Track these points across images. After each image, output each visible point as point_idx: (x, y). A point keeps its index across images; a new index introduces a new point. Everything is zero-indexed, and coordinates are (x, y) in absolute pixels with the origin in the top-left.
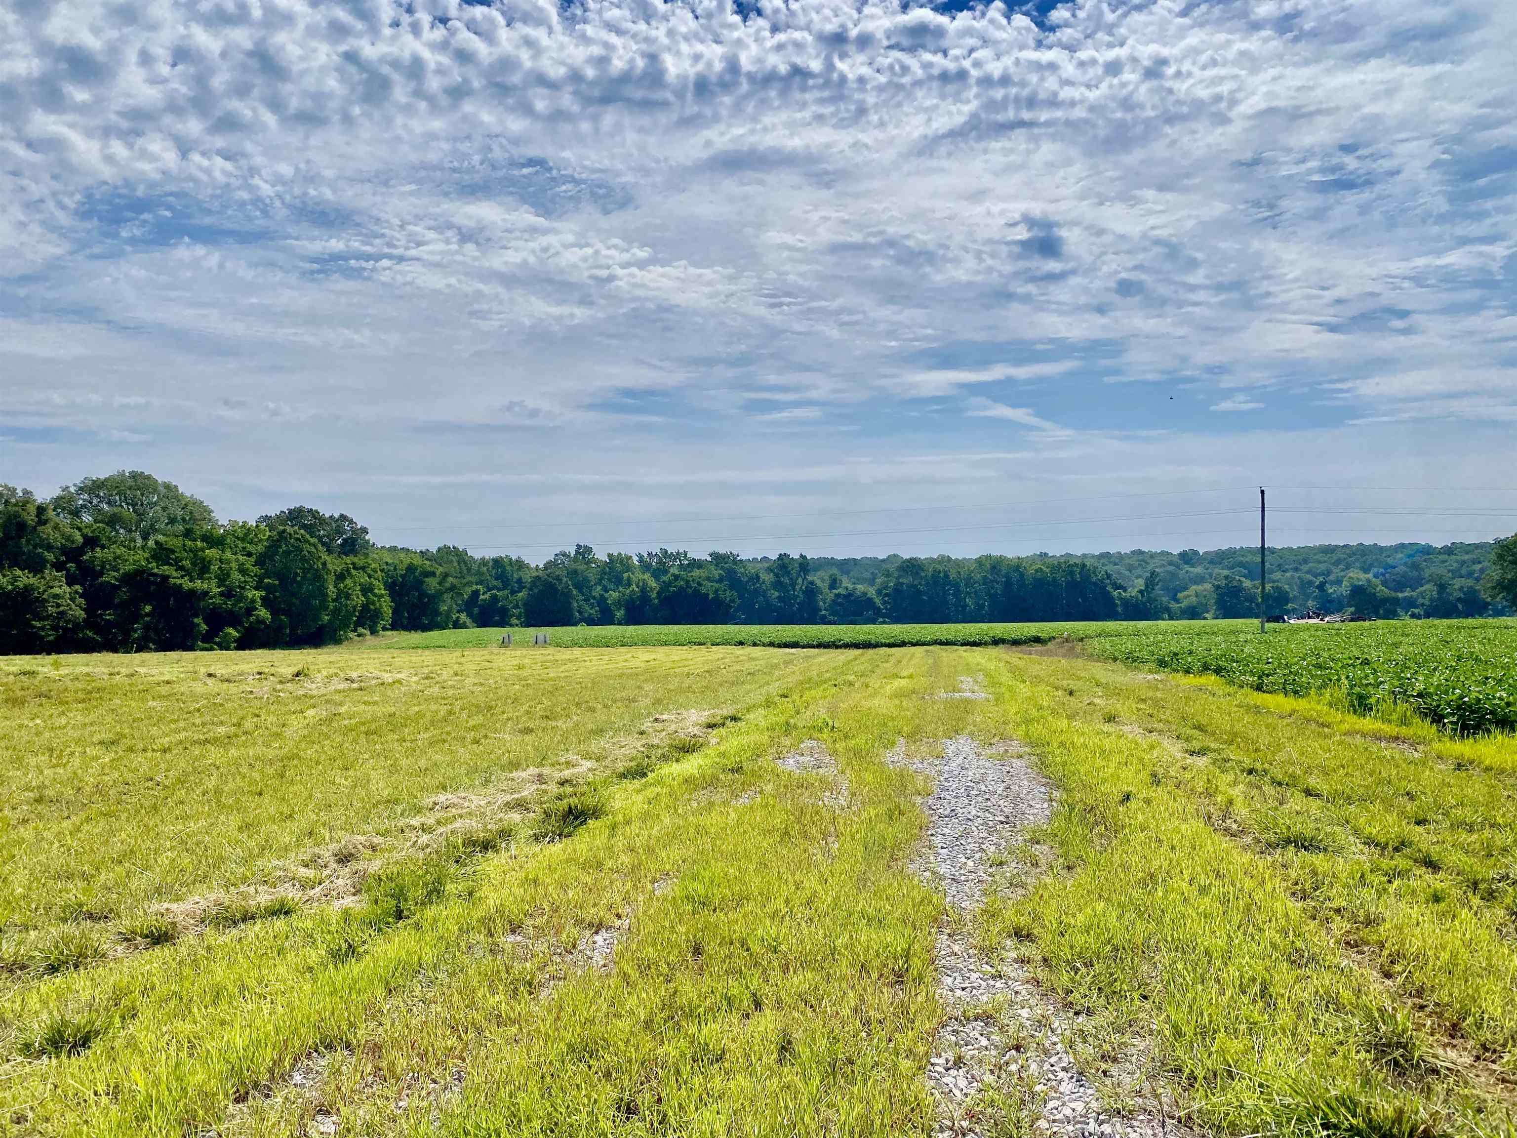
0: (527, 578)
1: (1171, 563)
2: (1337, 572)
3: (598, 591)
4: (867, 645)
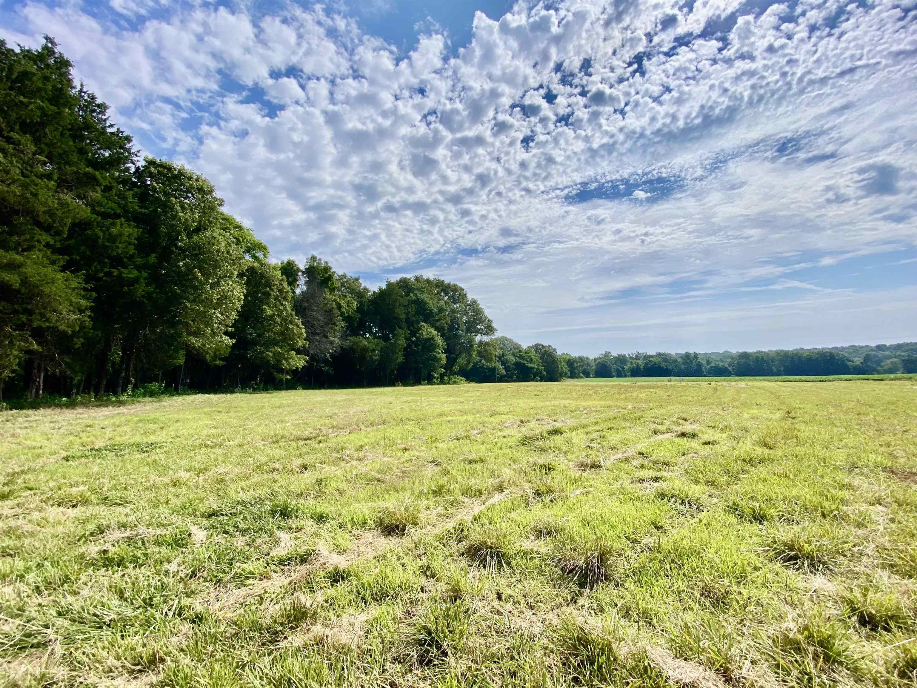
1: (872, 350)
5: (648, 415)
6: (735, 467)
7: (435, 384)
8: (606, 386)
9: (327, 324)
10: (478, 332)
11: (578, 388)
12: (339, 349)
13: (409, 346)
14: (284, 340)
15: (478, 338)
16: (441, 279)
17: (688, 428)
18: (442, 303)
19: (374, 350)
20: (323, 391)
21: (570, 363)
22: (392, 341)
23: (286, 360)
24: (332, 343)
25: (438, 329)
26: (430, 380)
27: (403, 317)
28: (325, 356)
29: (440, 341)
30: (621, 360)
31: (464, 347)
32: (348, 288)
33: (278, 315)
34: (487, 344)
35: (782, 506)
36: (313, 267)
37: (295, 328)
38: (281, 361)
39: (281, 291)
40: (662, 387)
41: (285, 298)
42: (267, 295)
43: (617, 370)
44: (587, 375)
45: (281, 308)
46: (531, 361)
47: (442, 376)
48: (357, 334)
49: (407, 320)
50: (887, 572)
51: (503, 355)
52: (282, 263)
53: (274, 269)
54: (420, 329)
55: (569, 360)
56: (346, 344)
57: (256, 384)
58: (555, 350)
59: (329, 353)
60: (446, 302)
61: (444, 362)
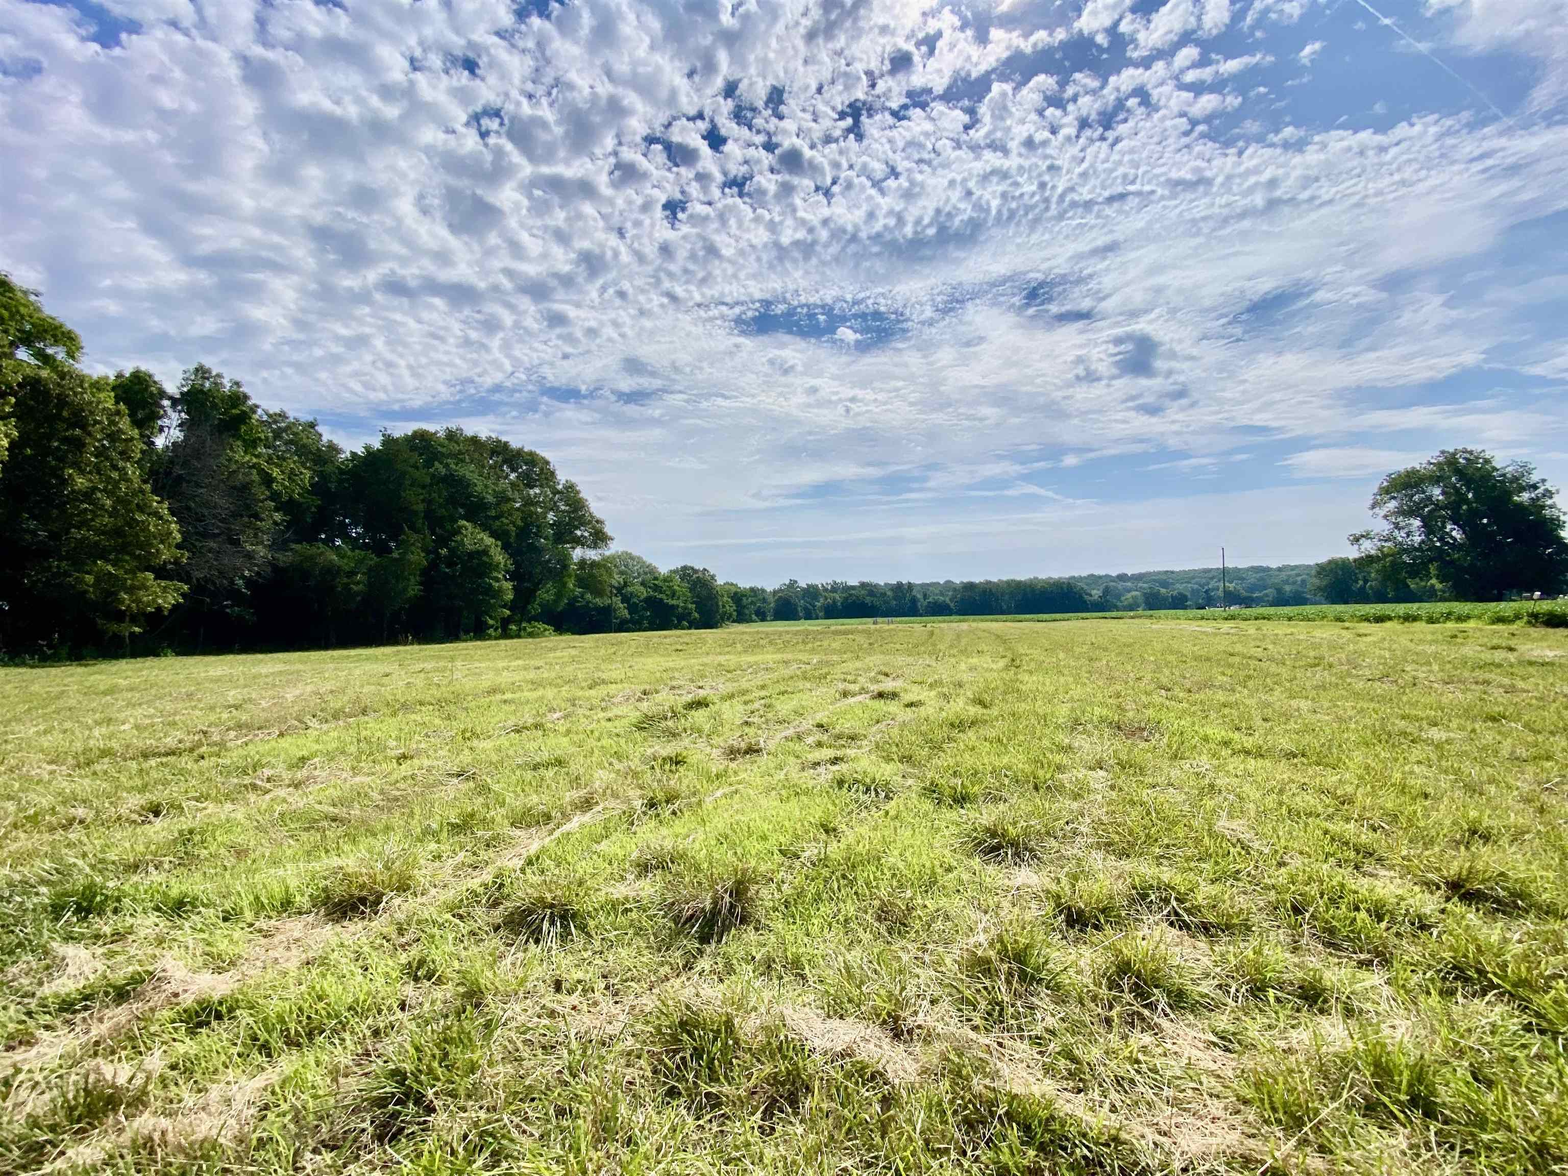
1: (1113, 581)
5: (837, 672)
6: (939, 735)
7: (490, 638)
8: (787, 632)
9: (236, 515)
10: (578, 542)
11: (746, 637)
12: (269, 569)
13: (433, 565)
14: (124, 549)
15: (578, 553)
16: (504, 439)
17: (888, 685)
18: (504, 484)
19: (352, 573)
20: (230, 657)
21: (738, 597)
22: (395, 555)
23: (131, 590)
24: (249, 556)
25: (494, 534)
26: (479, 632)
27: (421, 507)
28: (232, 582)
29: (499, 557)
30: (812, 592)
31: (550, 570)
32: (291, 442)
33: (105, 490)
34: (594, 564)
35: (990, 780)
36: (202, 391)
37: (152, 520)
38: (115, 594)
39: (113, 437)
40: (863, 631)
41: (125, 455)
42: (78, 445)
43: (806, 609)
44: (762, 616)
45: (115, 475)
46: (673, 595)
47: (505, 622)
48: (312, 539)
49: (429, 515)
50: (1100, 855)
51: (626, 584)
52: (119, 376)
53: (97, 386)
54: (458, 532)
55: (736, 593)
56: (285, 558)
57: (50, 647)
58: (713, 577)
59: (243, 577)
60: (512, 484)
61: (510, 596)
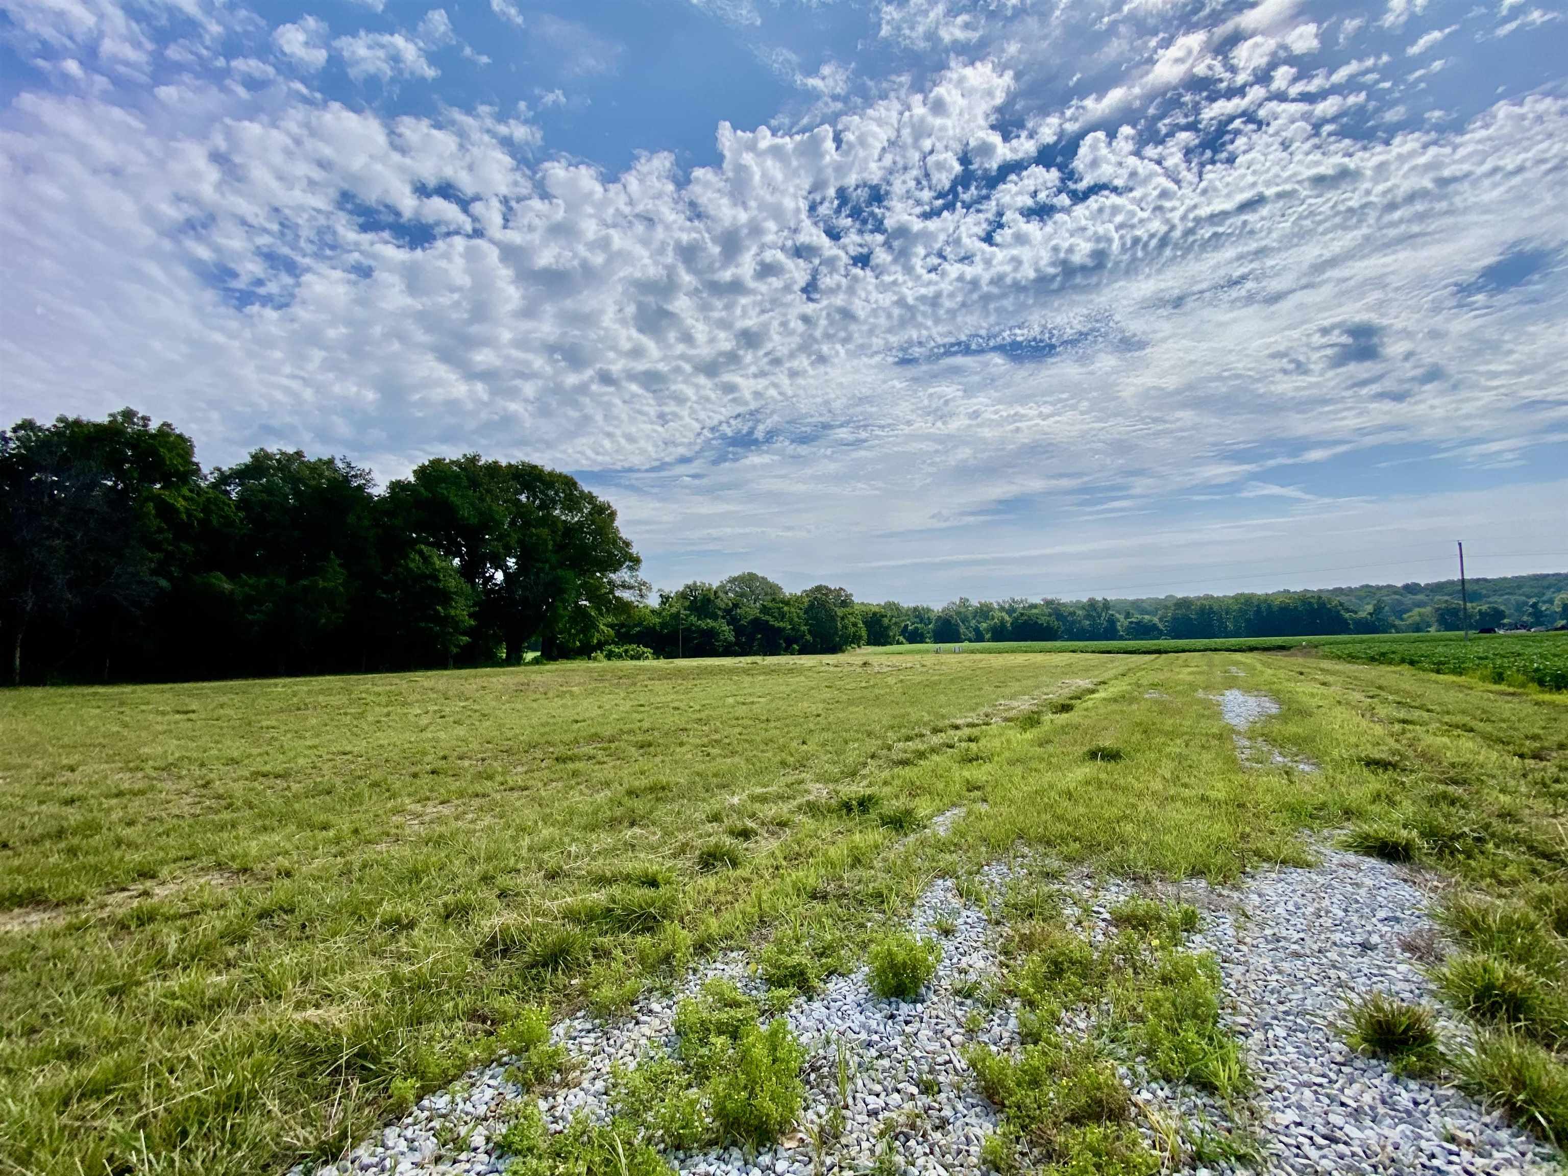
0: (933, 616)
1: (1395, 593)
2: (1548, 595)
3: (973, 623)
4: (1159, 652)
58: (850, 597)
